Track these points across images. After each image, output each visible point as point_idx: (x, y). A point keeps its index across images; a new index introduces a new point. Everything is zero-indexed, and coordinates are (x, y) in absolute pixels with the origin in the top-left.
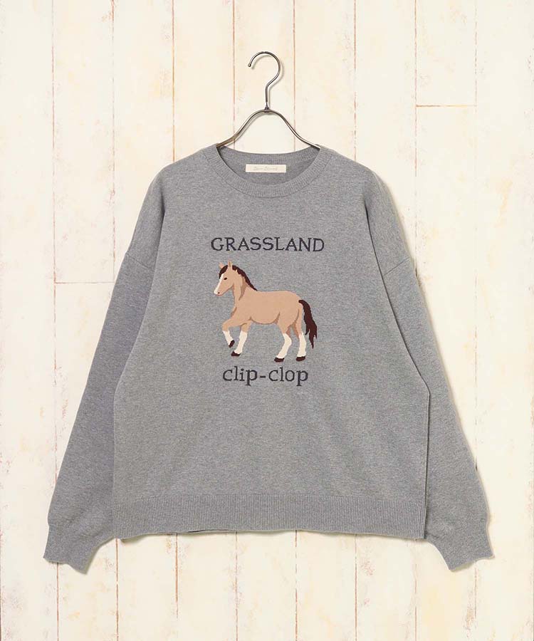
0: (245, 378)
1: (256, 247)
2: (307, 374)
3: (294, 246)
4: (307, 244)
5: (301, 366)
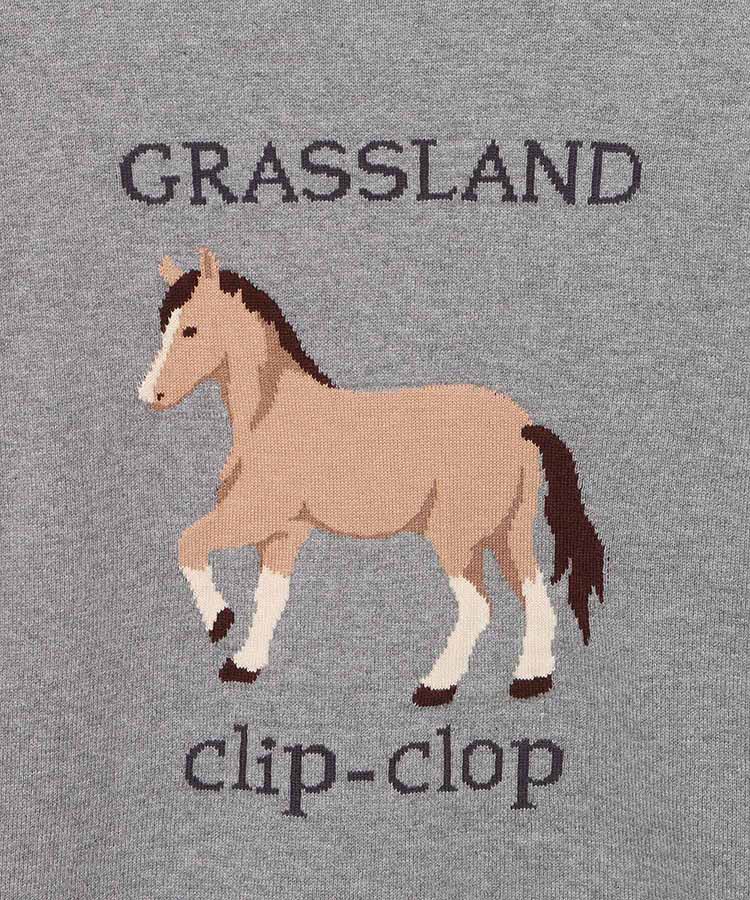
0: (281, 779)
1: (324, 184)
2: (558, 756)
3: (502, 177)
4: (562, 170)
5: (532, 719)
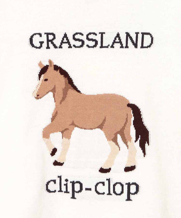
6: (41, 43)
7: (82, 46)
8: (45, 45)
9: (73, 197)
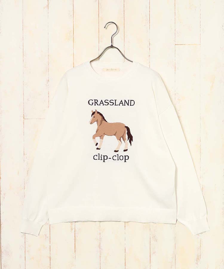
6: (93, 103)
7: (108, 105)
8: (94, 104)
9: (104, 161)
